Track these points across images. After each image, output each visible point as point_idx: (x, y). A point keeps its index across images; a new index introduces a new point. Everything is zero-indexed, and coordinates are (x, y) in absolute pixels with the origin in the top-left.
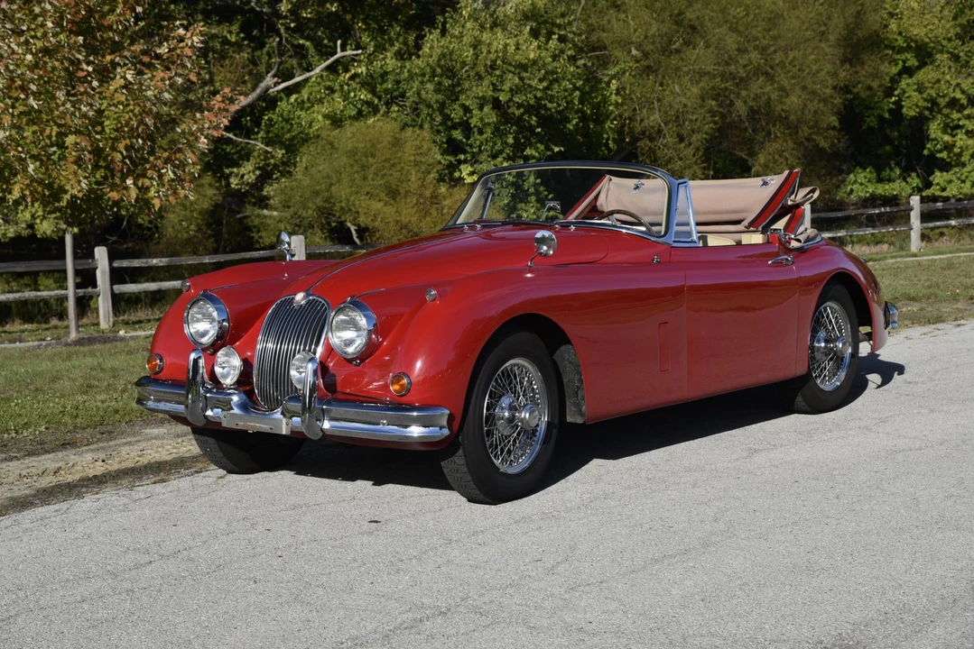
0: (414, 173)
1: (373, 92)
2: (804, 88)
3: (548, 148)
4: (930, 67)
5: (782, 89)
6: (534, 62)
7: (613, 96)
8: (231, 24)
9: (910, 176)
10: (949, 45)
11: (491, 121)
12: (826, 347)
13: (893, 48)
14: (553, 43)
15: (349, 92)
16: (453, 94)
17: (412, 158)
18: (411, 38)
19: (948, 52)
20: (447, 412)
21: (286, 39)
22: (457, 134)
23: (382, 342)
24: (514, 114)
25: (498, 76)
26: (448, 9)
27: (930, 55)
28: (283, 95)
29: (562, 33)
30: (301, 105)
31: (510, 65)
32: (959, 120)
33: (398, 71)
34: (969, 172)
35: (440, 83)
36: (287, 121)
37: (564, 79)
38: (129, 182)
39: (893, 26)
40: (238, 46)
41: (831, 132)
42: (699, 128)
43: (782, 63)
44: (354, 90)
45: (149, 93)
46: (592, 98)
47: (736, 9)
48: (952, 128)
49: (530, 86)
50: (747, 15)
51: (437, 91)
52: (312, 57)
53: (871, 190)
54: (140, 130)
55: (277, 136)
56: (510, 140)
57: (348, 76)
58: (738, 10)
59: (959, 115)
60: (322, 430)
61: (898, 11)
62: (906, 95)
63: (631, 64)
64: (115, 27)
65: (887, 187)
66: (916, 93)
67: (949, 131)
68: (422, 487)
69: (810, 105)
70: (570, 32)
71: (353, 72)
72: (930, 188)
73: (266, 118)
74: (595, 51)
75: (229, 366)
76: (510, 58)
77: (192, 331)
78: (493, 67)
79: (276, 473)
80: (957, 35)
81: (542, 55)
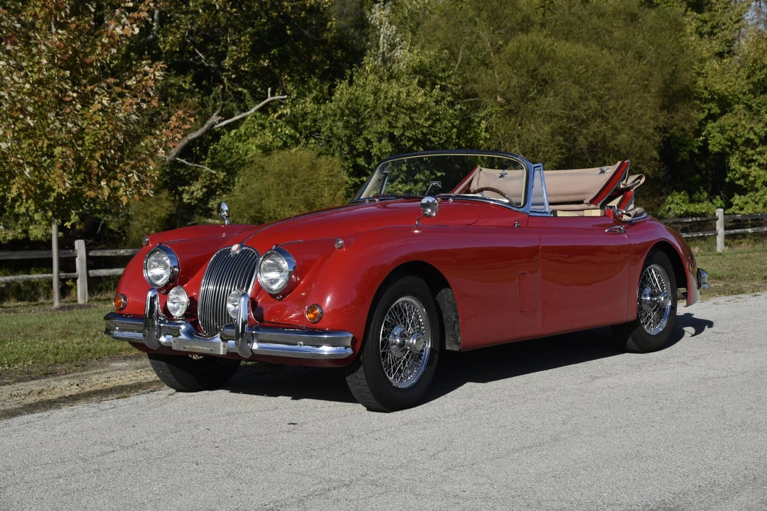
0: (326, 190)
1: (296, 128)
2: (632, 128)
3: (432, 173)
4: (730, 114)
5: (614, 128)
6: (422, 106)
7: (483, 133)
8: (185, 76)
9: (715, 198)
10: (744, 98)
11: (388, 150)
12: (651, 300)
13: (700, 99)
14: (436, 92)
15: (277, 128)
16: (358, 130)
17: (326, 179)
18: (326, 87)
19: (744, 103)
20: (351, 335)
21: (228, 87)
22: (361, 161)
23: (300, 281)
24: (405, 145)
25: (393, 116)
26: (355, 65)
27: (729, 105)
28: (225, 130)
29: (443, 84)
30: (239, 138)
31: (403, 107)
32: (753, 155)
33: (315, 112)
34: (762, 196)
35: (348, 122)
36: (228, 150)
37: (445, 119)
38: (103, 183)
39: (701, 82)
40: (191, 93)
41: (652, 162)
42: (550, 158)
43: (614, 109)
44: (281, 127)
45: (121, 115)
46: (467, 135)
47: (578, 67)
48: (748, 162)
49: (418, 124)
50: (587, 71)
51: (346, 127)
52: (249, 101)
53: (684, 209)
54: (113, 143)
55: (220, 162)
56: (404, 168)
57: (276, 115)
58: (580, 68)
59: (753, 152)
60: (251, 350)
61: (704, 71)
62: (711, 135)
63: (497, 109)
64: (95, 64)
65: (697, 206)
66: (719, 134)
67: (745, 164)
68: (330, 400)
69: (636, 142)
70: (449, 83)
71: (280, 112)
72: (731, 208)
73: (212, 147)
74: (469, 98)
75: (178, 302)
76: (403, 103)
77: (150, 275)
78: (389, 109)
79: (215, 392)
80: (750, 90)
81: (428, 100)
